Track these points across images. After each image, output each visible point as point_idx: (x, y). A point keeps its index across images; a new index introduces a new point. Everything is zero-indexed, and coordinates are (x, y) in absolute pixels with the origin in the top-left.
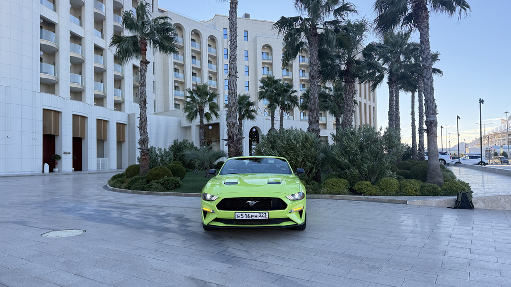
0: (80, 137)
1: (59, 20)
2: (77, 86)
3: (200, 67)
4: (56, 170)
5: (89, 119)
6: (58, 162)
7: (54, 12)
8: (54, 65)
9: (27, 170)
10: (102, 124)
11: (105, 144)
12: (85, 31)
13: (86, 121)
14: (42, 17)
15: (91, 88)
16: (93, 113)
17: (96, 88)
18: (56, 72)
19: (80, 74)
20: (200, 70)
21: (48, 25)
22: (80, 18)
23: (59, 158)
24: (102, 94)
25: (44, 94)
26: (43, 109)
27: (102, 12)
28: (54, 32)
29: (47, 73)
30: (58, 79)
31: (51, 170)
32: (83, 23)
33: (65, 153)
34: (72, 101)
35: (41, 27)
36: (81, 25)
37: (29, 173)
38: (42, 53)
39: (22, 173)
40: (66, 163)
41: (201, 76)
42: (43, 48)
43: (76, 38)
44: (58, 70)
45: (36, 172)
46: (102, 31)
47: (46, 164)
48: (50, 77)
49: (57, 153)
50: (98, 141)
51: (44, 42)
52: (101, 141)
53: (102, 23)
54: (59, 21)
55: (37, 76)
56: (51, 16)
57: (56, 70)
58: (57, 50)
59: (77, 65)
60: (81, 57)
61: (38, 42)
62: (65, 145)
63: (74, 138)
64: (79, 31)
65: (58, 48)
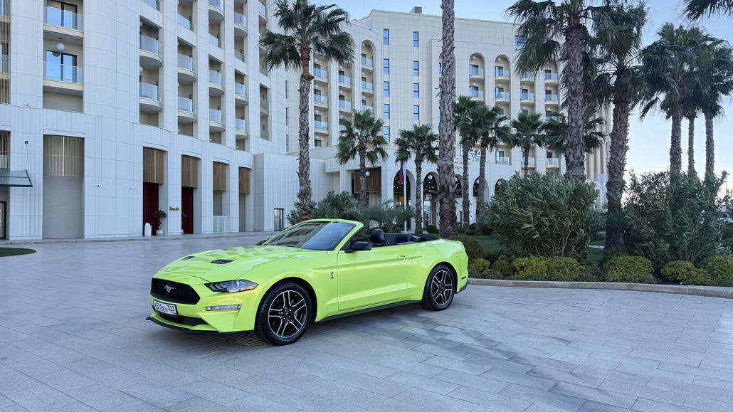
0: (191, 186)
1: (163, 23)
2: (188, 115)
3: (349, 87)
4: (160, 232)
5: (203, 162)
6: (163, 221)
7: (157, 11)
8: (157, 85)
9: (122, 232)
10: (220, 168)
11: (224, 196)
12: (197, 37)
13: (199, 163)
14: (142, 19)
15: (205, 118)
16: (209, 153)
17: (212, 118)
18: (160, 96)
19: (191, 97)
20: (349, 91)
21: (149, 29)
22: (190, 19)
23: (164, 215)
24: (220, 126)
25: (144, 126)
26: (144, 147)
27: (219, 10)
28: (157, 39)
29: (147, 97)
30: (163, 106)
31: (154, 233)
32: (194, 26)
33: (171, 209)
34: (180, 135)
35: (140, 33)
36: (192, 29)
37: (126, 236)
38: (142, 69)
39: (117, 236)
40: (174, 222)
41: (351, 100)
42: (143, 61)
43: (185, 48)
44: (163, 92)
45: (134, 235)
46: (218, 37)
47: (147, 224)
48: (152, 102)
49: (161, 208)
50: (215, 192)
51: (145, 54)
52: (219, 192)
53: (220, 25)
54: (163, 25)
55: (136, 102)
56: (154, 17)
57: (160, 93)
58: (161, 65)
59: (187, 85)
60: (191, 74)
61: (137, 53)
62: (172, 198)
63: (183, 188)
64: (189, 38)
65: (163, 61)
